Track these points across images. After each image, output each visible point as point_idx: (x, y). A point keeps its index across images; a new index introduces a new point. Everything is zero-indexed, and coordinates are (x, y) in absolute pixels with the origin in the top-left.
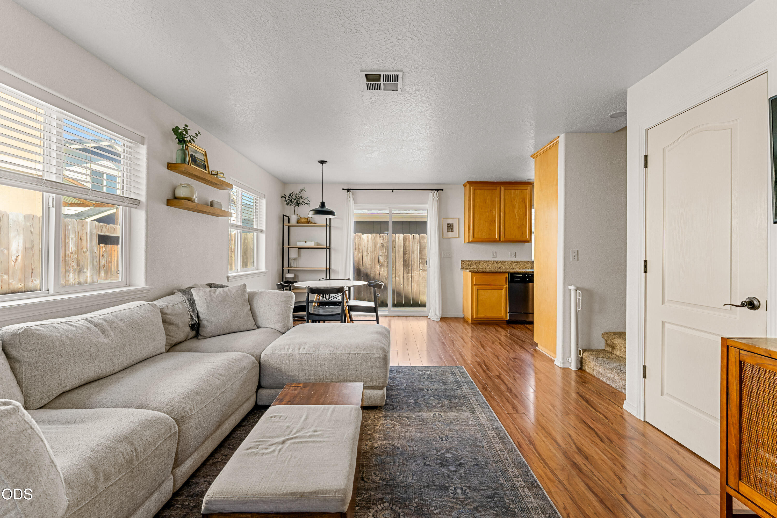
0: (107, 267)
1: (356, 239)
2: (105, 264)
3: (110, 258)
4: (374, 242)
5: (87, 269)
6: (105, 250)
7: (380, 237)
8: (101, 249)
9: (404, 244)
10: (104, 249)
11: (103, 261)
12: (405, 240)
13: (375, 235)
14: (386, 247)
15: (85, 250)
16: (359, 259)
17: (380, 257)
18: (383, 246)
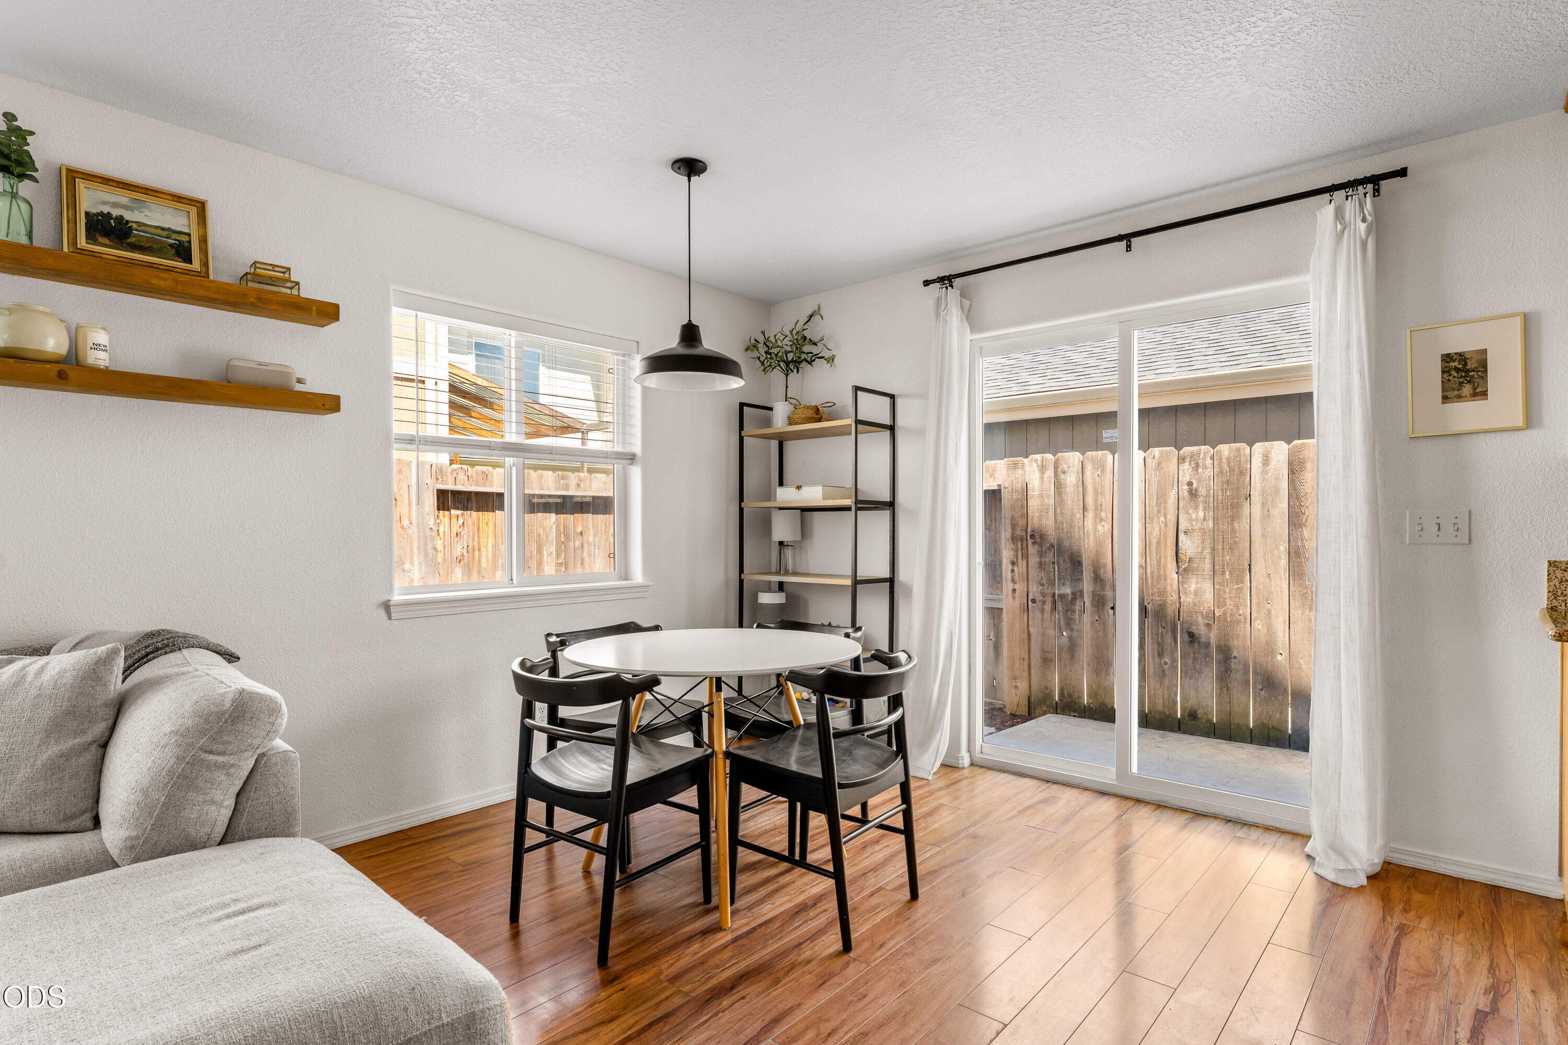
0: (468, 559)
1: (1088, 473)
2: (465, 553)
3: (476, 539)
4: (1155, 479)
5: (412, 564)
6: (463, 523)
7: (1181, 460)
8: (454, 521)
9: (1292, 483)
10: (461, 521)
11: (460, 547)
12: (1295, 468)
13: (1161, 453)
14: (1208, 496)
15: (405, 523)
16: (1099, 544)
17: (1182, 537)
18: (1193, 494)
